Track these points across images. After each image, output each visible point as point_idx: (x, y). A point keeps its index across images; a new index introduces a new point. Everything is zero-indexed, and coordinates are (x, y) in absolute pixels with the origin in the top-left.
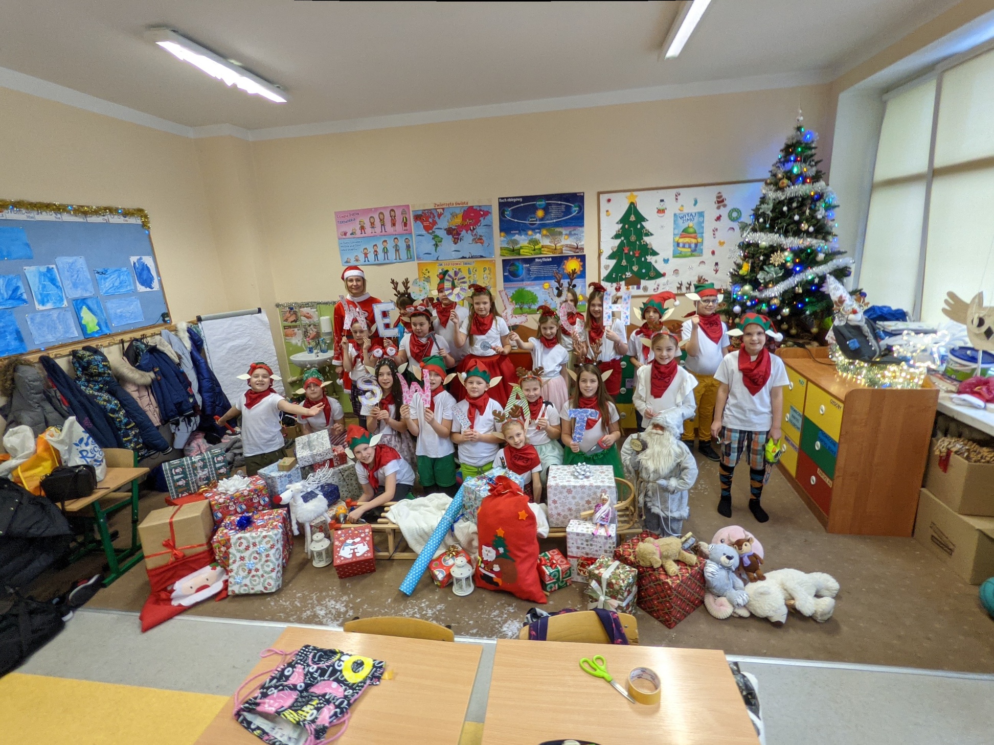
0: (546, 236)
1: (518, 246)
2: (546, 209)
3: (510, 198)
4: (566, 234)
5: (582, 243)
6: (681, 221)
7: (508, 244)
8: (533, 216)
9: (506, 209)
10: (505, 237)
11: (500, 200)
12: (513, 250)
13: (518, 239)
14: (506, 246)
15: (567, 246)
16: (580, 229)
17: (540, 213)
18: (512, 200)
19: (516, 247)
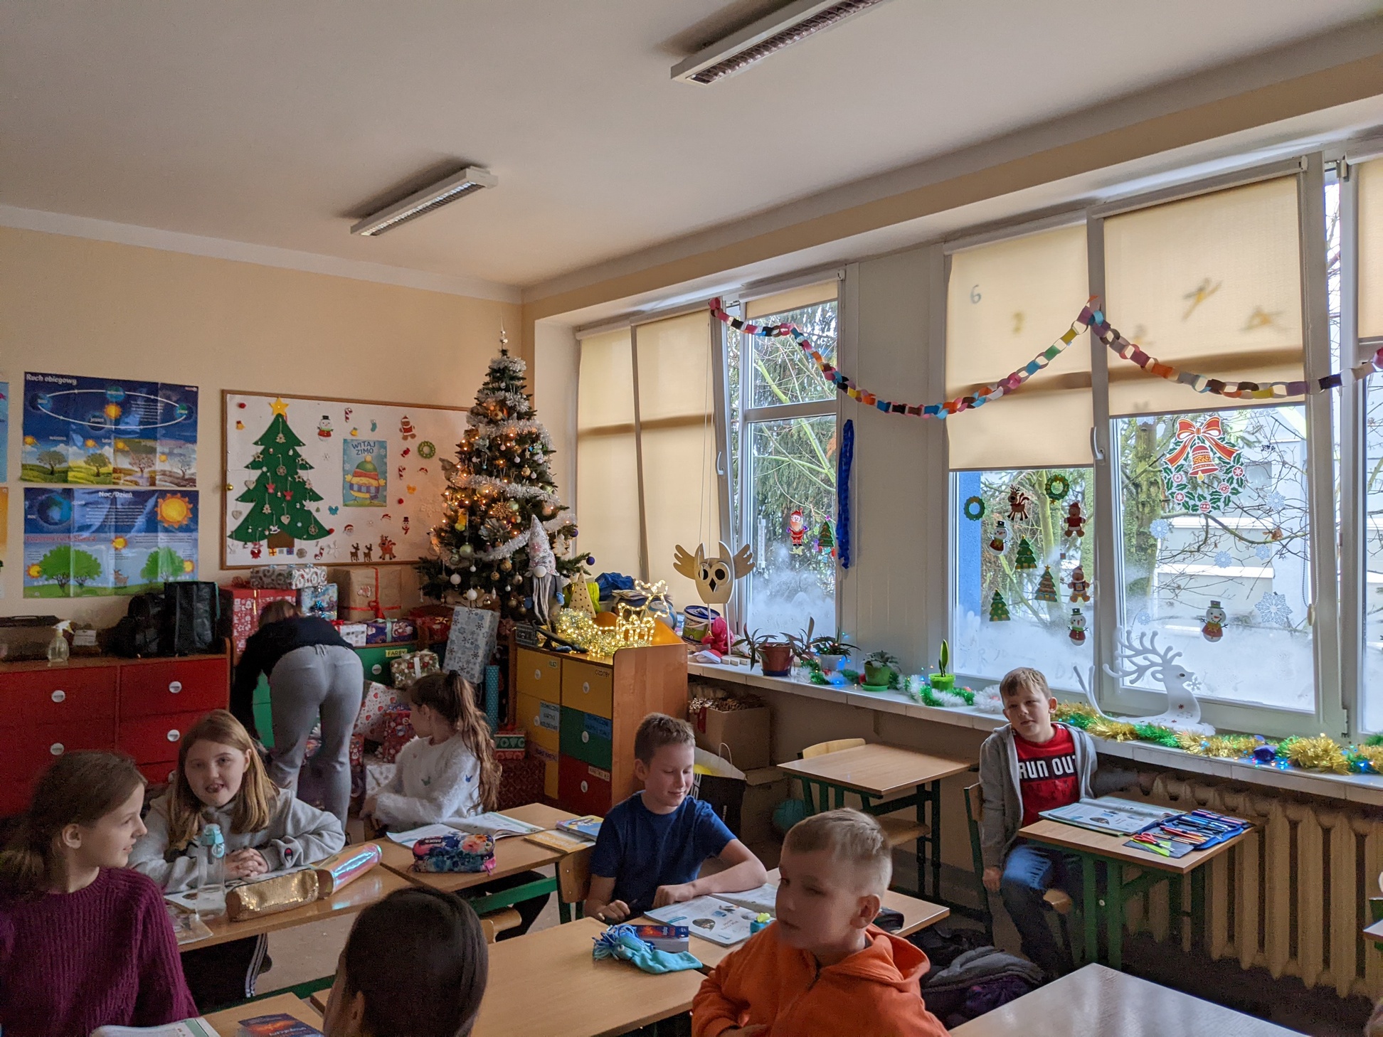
0: (122, 451)
1: (64, 465)
2: (125, 405)
3: (51, 375)
4: (163, 453)
5: (192, 471)
6: (354, 452)
7: (40, 459)
8: (97, 414)
9: (41, 395)
10: (32, 445)
11: (29, 377)
12: (52, 473)
13: (64, 453)
14: (37, 463)
15: (164, 473)
16: (190, 446)
17: (112, 411)
18: (55, 380)
19: (58, 467)
